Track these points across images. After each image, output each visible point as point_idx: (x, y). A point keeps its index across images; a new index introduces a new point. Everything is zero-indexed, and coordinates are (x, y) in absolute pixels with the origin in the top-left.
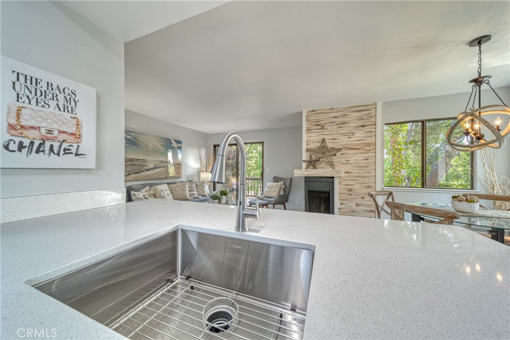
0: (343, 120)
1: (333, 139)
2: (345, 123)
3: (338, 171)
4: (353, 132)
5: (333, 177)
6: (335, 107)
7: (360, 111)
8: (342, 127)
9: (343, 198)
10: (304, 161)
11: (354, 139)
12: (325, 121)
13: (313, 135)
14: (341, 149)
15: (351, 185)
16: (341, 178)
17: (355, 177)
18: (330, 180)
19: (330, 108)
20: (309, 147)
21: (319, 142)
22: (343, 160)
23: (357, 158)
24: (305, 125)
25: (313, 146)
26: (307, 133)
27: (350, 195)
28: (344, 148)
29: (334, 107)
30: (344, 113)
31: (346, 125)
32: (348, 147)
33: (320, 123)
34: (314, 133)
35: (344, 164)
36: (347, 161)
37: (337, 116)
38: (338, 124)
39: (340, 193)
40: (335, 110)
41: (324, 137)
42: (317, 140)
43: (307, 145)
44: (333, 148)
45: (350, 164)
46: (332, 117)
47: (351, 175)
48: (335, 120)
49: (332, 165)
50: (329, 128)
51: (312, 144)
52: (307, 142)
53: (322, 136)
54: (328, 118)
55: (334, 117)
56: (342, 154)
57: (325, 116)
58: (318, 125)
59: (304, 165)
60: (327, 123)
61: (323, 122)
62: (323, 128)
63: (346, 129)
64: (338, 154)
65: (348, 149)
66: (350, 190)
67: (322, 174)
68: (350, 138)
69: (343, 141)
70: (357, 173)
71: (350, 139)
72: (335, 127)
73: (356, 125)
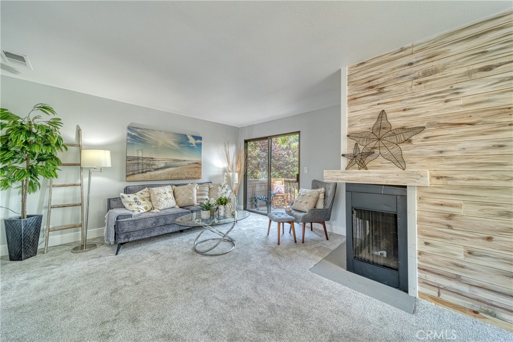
0: (429, 66)
1: (404, 110)
2: (435, 71)
3: (412, 173)
4: (455, 86)
5: (405, 187)
6: (410, 45)
7: (477, 36)
8: (427, 81)
9: (430, 233)
10: (343, 155)
11: (461, 102)
12: (386, 78)
13: (362, 107)
14: (424, 128)
15: (451, 206)
16: (425, 190)
17: (463, 187)
18: (398, 192)
19: (398, 48)
20: (354, 129)
21: (372, 118)
22: (429, 150)
23: (467, 145)
24: (345, 91)
25: (359, 127)
26: (350, 105)
27: (449, 227)
28: (431, 125)
29: (406, 46)
30: (431, 52)
31: (437, 75)
32: (442, 121)
33: (374, 83)
34: (363, 103)
35: (431, 158)
36: (441, 152)
37: (414, 60)
38: (415, 78)
39: (420, 220)
40: (409, 51)
41: (383, 107)
42: (369, 116)
43: (350, 126)
44: (403, 128)
45: (447, 158)
46: (401, 66)
47: (450, 182)
48: (408, 70)
49: (400, 162)
50: (395, 88)
51: (359, 124)
52: (349, 121)
53: (380, 106)
54: (394, 69)
55: (405, 65)
56: (426, 138)
57: (384, 68)
58: (371, 87)
59: (344, 162)
60: (389, 80)
61: (381, 80)
62: (381, 91)
63: (437, 84)
64: (417, 139)
65: (441, 126)
66: (450, 216)
67: (379, 179)
68: (446, 101)
69: (431, 109)
70: (469, 180)
71: (448, 104)
72: (410, 83)
73: (465, 69)
